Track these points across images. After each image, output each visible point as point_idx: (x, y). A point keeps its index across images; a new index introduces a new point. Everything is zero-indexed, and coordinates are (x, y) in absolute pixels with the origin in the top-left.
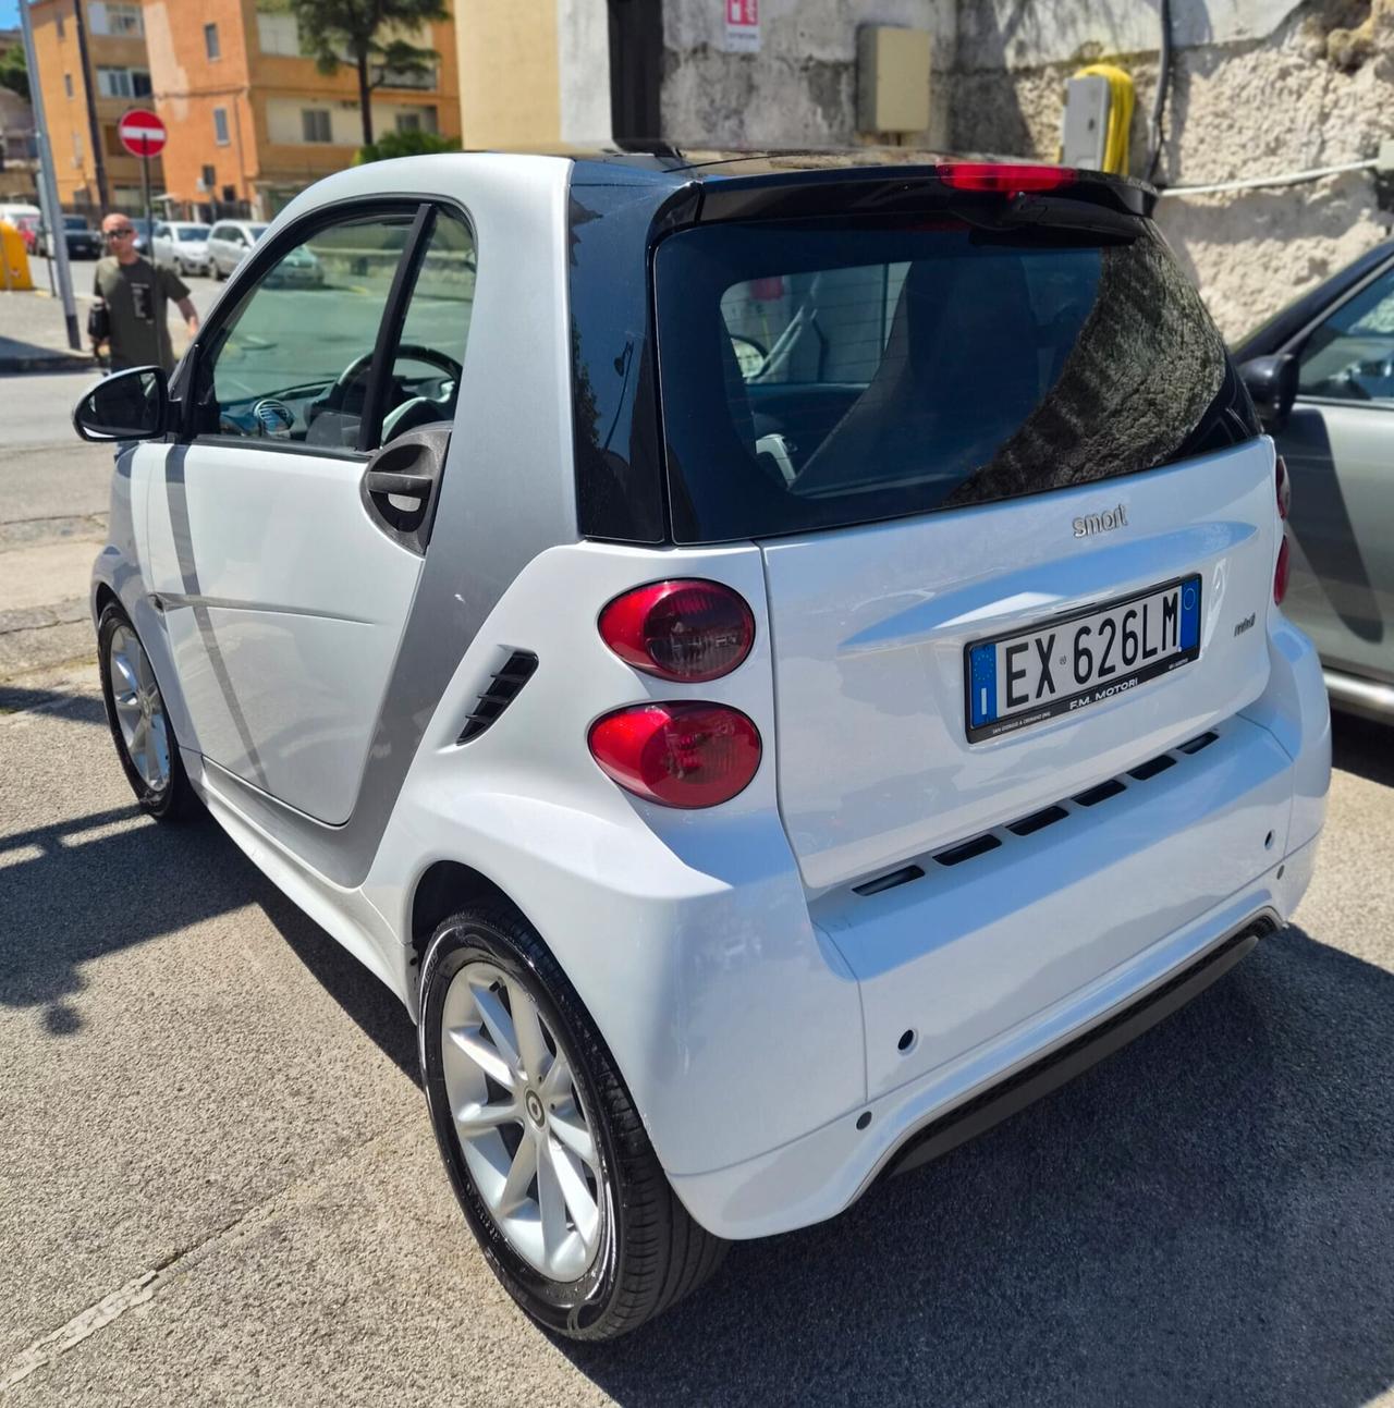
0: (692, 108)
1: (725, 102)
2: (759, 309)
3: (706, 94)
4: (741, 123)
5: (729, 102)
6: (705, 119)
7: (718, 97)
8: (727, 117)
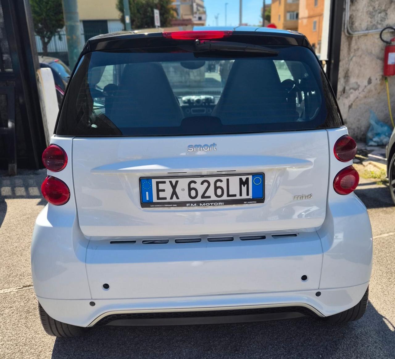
0: (365, 10)
1: (380, 8)
2: (386, 79)
3: (371, 5)
4: (386, 14)
5: (381, 7)
6: (370, 14)
7: (377, 6)
8: (380, 13)
